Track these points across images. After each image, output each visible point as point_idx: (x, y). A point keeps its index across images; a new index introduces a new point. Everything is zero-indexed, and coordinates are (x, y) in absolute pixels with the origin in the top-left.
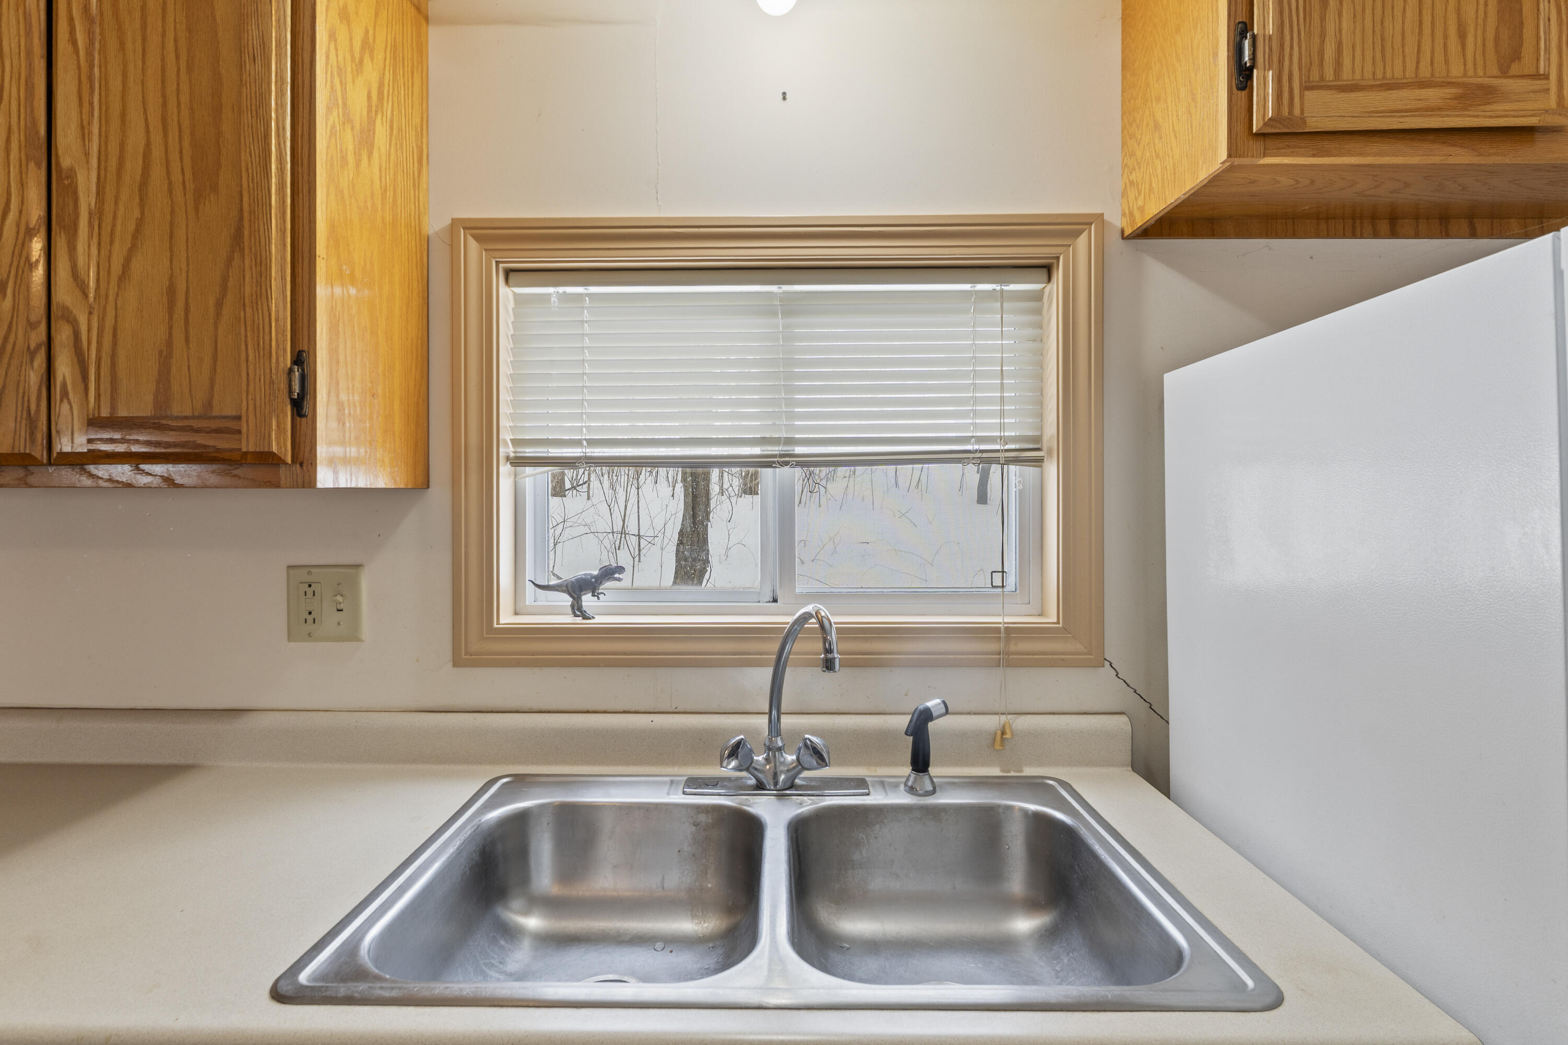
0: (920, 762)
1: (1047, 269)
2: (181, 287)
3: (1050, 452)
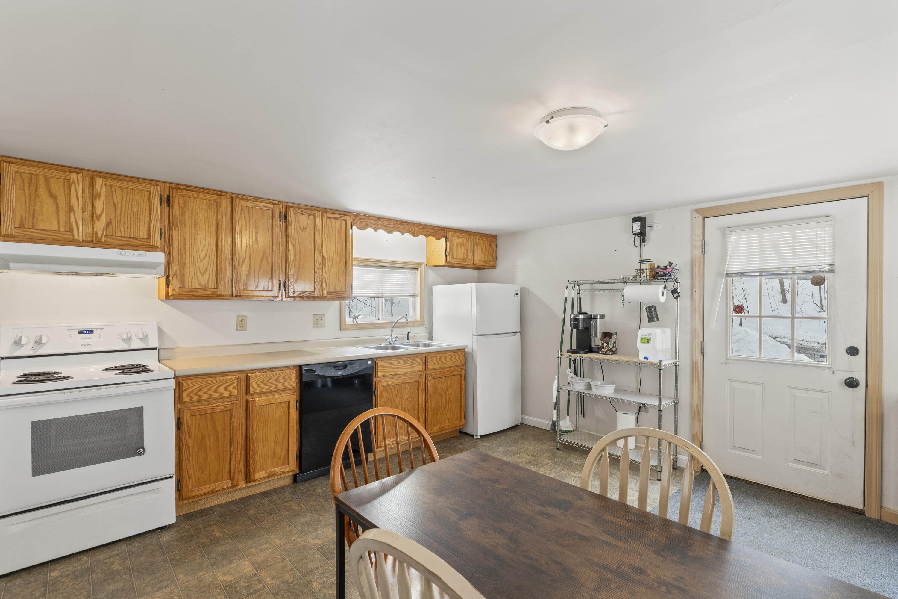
0: (408, 339)
1: (417, 269)
2: (338, 273)
3: (417, 296)
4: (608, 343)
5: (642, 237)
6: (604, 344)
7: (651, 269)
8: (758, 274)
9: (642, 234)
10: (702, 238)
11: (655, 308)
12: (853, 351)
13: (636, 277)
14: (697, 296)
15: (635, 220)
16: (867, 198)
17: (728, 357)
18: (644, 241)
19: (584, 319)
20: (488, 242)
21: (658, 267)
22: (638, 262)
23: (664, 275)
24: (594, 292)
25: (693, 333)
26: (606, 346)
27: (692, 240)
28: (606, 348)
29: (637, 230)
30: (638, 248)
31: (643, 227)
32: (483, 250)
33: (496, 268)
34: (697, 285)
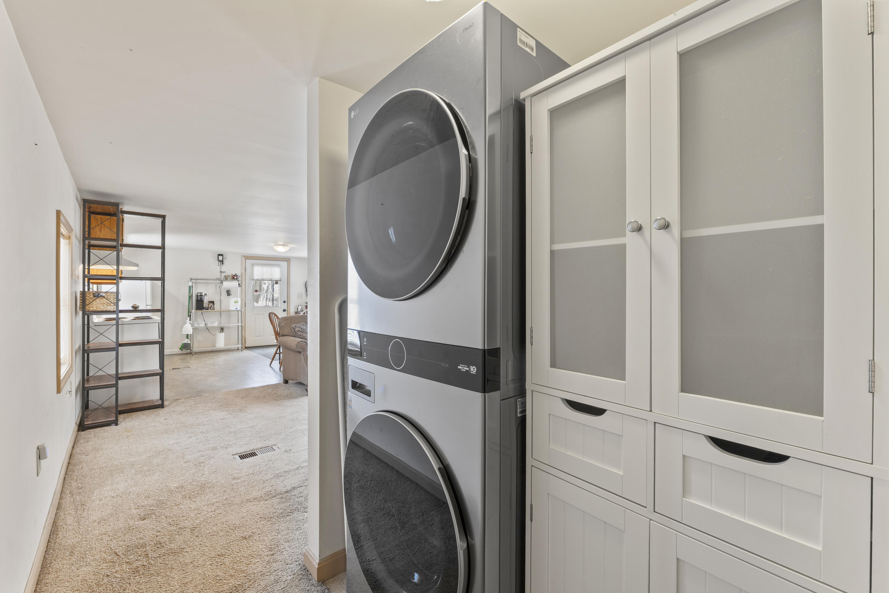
6: (209, 306)
7: (231, 276)
8: (261, 280)
9: (222, 262)
10: (245, 266)
11: (231, 290)
12: (284, 302)
14: (243, 286)
15: (219, 255)
16: (287, 262)
18: (223, 264)
21: (234, 275)
22: (219, 272)
23: (236, 278)
24: (197, 283)
25: (242, 299)
26: (213, 306)
27: (242, 266)
29: (221, 259)
30: (220, 266)
34: (243, 282)
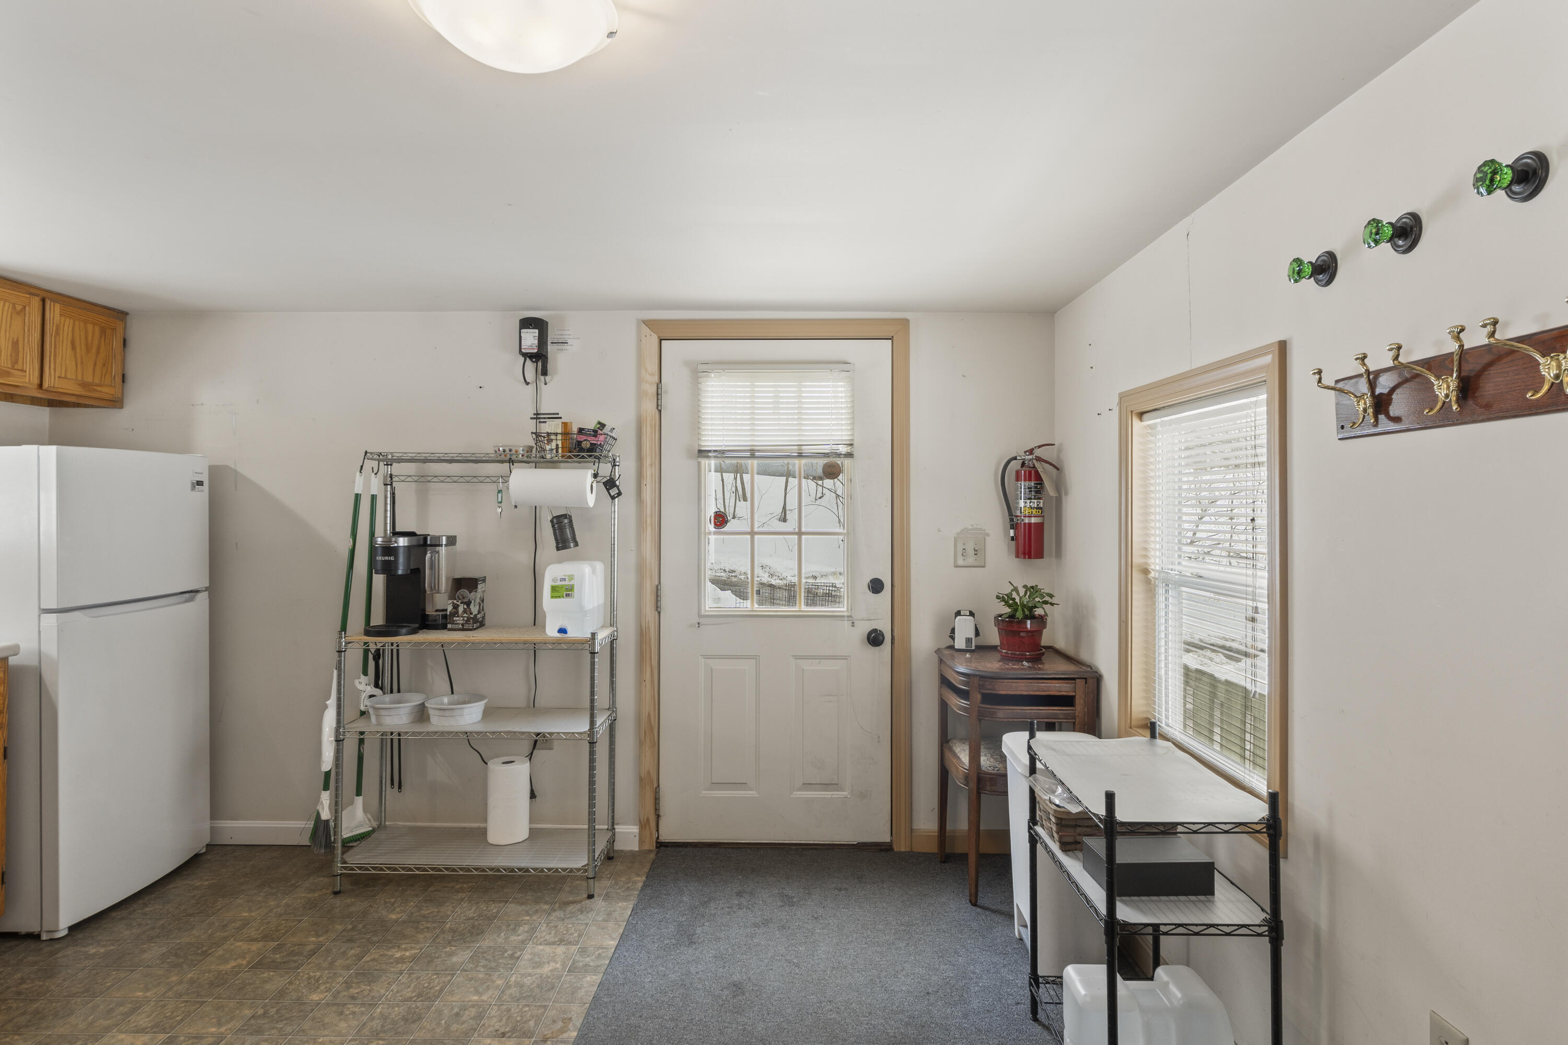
4: (468, 604)
5: (540, 364)
6: (458, 606)
7: (566, 433)
8: (748, 454)
9: (539, 358)
10: (656, 379)
11: (570, 517)
12: (875, 586)
13: (530, 449)
14: (648, 495)
15: (527, 323)
16: (890, 341)
17: (703, 613)
18: (545, 373)
19: (408, 549)
20: (97, 329)
21: (581, 430)
22: (531, 418)
23: (592, 448)
24: (429, 482)
25: (640, 568)
26: (465, 611)
27: (640, 380)
28: (465, 615)
29: (531, 347)
30: (532, 387)
31: (543, 340)
32: (78, 349)
33: (122, 407)
34: (649, 472)
